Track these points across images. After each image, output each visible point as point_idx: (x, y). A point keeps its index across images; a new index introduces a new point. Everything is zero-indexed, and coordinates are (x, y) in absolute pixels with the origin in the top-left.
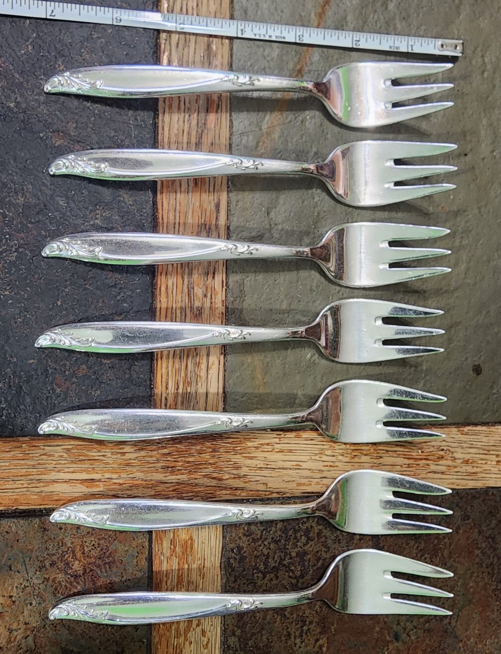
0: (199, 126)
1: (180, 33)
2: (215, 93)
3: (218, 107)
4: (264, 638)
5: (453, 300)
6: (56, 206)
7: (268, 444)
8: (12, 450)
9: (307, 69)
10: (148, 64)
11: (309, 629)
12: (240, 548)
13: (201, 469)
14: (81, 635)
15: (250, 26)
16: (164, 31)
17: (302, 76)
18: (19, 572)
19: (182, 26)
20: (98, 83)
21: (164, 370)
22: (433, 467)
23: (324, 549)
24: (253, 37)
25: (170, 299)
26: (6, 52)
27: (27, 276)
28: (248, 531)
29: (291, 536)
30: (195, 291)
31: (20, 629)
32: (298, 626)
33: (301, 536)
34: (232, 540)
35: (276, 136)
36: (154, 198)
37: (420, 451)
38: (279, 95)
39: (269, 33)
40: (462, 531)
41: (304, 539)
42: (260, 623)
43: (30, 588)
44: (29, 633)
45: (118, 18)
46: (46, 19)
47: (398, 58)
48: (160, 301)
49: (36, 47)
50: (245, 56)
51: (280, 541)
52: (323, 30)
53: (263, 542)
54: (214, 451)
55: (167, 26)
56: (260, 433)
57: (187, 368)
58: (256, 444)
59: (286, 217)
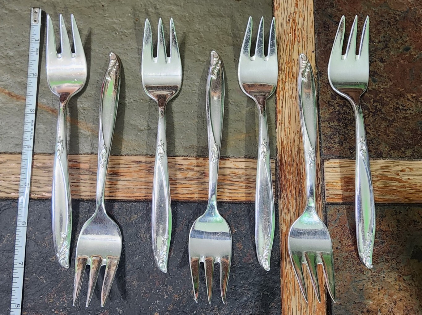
0: (88, 174)
1: (31, 186)
2: (68, 164)
3: (76, 162)
4: (407, 133)
5: (195, 14)
6: (139, 262)
8: (288, 289)
9: (51, 107)
10: (51, 205)
11: (402, 105)
12: (351, 148)
14: (403, 247)
15: (25, 142)
16: (30, 195)
17: (56, 109)
18: (364, 285)
19: (27, 184)
20: (63, 236)
21: (239, 196)
22: (300, 26)
24: (32, 140)
25: (194, 191)
26: (45, 292)
27: (182, 279)
28: (340, 143)
29: (343, 116)
30: (190, 176)
31: (399, 284)
32: (399, 112)
33: (343, 110)
34: (345, 153)
35: (92, 126)
36: (133, 202)
37: (290, 35)
38: (68, 124)
39: (30, 130)
40: (340, 8)
42: (398, 136)
43: (374, 278)
44: (401, 279)
45: (23, 223)
46: (25, 267)
47: (44, 49)
48: (196, 198)
49: (41, 273)
50: (44, 145)
51: (345, 123)
52: (27, 97)
53: (346, 134)
54: (289, 164)
55: (27, 194)
56: (278, 136)
57: (238, 182)
58: (285, 139)
59: (143, 120)
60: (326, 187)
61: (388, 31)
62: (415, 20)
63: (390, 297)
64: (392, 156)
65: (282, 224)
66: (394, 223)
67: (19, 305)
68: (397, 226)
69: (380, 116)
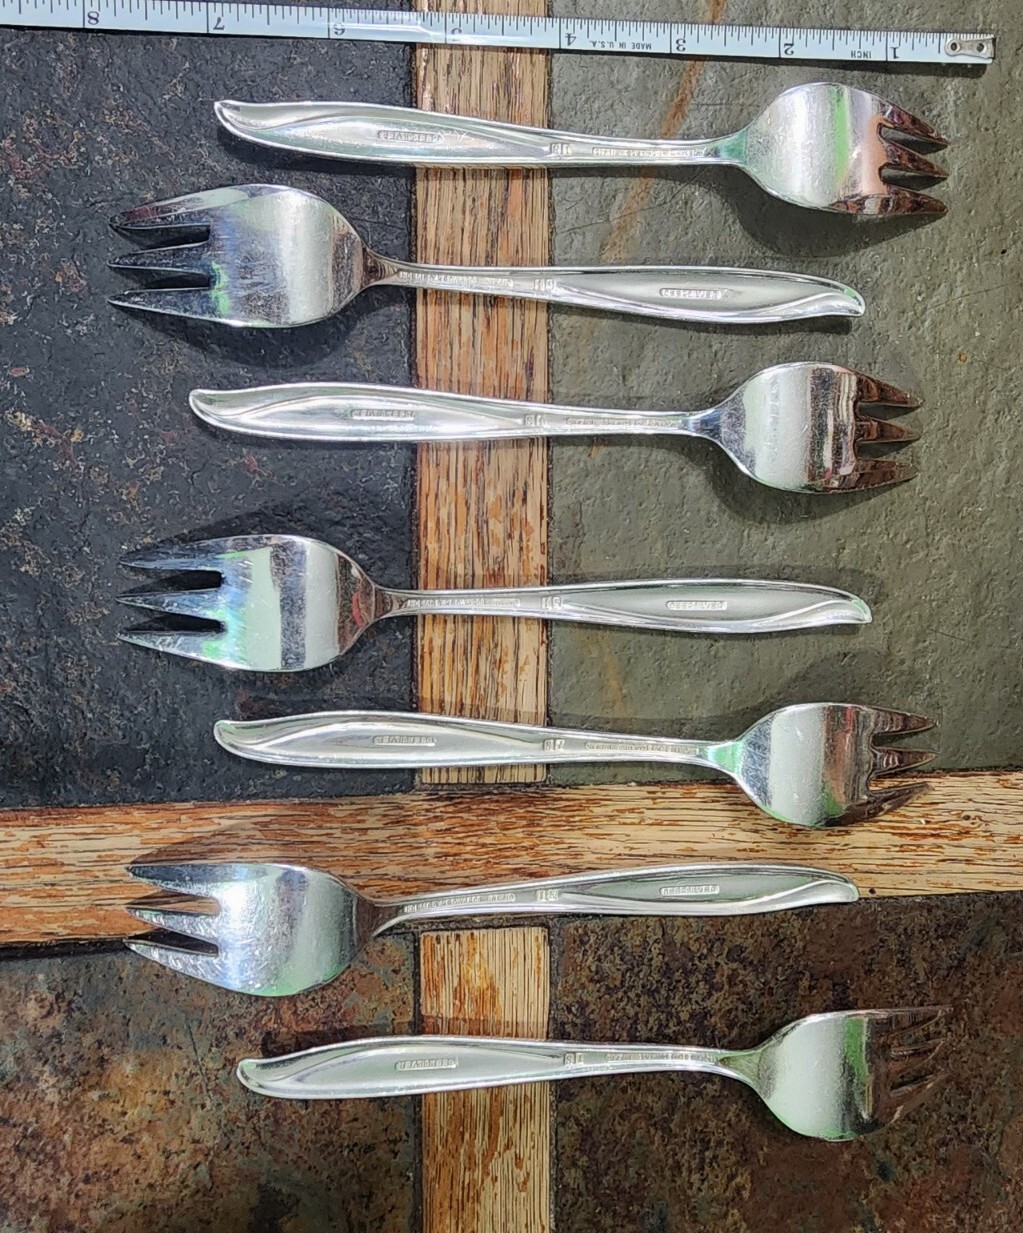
0: (492, 219)
1: (452, 47)
4: (632, 1172)
5: (983, 532)
6: (231, 378)
7: (632, 810)
8: (162, 825)
9: (693, 101)
11: (715, 1157)
12: (583, 1005)
13: (507, 857)
14: (295, 1162)
15: (585, 27)
16: (424, 45)
17: (685, 116)
18: (180, 1048)
19: (457, 35)
21: (435, 676)
22: (950, 852)
23: (741, 1006)
24: (590, 47)
25: (445, 542)
26: (136, 100)
27: (182, 509)
28: (597, 973)
29: (679, 981)
30: (491, 527)
31: (184, 1151)
32: (695, 1150)
33: (697, 982)
34: (567, 992)
35: (636, 231)
36: (411, 356)
37: (923, 821)
39: (620, 39)
40: (1007, 972)
41: (703, 988)
42: (623, 1145)
43: (200, 1077)
44: (200, 1158)
45: (340, 27)
46: (208, 35)
47: (868, 75)
48: (426, 547)
49: (191, 85)
50: (576, 84)
51: (657, 991)
52: (722, 28)
54: (532, 824)
55: (428, 36)
56: (616, 790)
57: (477, 671)
58: (609, 810)
59: (659, 383)
60: (465, 935)
61: (940, 1116)
62: (972, 1197)
63: (145, 1124)
64: (561, 1129)
65: (352, 804)
66: (364, 1136)
67: (93, 21)
68: (355, 1144)
69: (680, 1093)
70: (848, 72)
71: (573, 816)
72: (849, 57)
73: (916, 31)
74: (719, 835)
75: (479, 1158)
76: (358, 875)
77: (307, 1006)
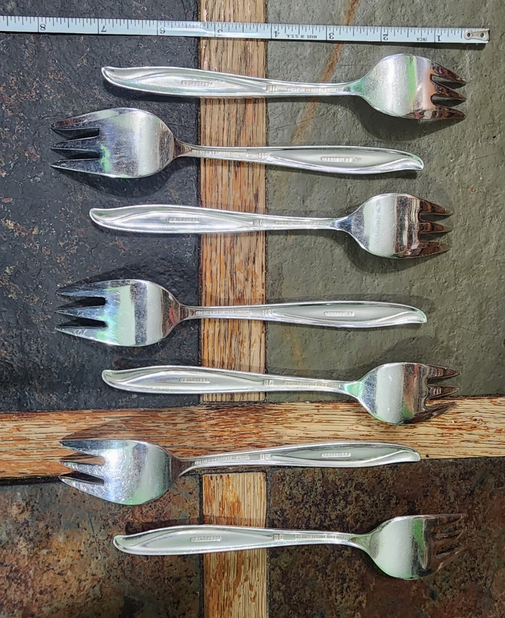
0: (238, 123)
1: (218, 39)
4: (307, 593)
7: (307, 415)
8: (77, 421)
9: (337, 64)
11: (349, 586)
12: (283, 511)
13: (245, 438)
14: (141, 586)
15: (283, 28)
16: (204, 38)
18: (86, 529)
19: (220, 32)
21: (210, 348)
22: (466, 437)
23: (362, 513)
24: (286, 38)
25: (215, 283)
26: (64, 67)
27: (86, 267)
28: (290, 495)
29: (330, 500)
30: (237, 275)
31: (88, 580)
32: (338, 583)
33: (340, 500)
34: (276, 503)
35: (309, 129)
36: (198, 191)
37: (452, 421)
39: (301, 34)
40: (495, 497)
41: (342, 503)
42: (303, 580)
43: (95, 544)
44: (96, 583)
45: (162, 29)
46: (98, 35)
47: (426, 49)
48: (205, 285)
49: (90, 59)
50: (279, 56)
51: (320, 504)
52: (352, 27)
54: (257, 421)
55: (206, 33)
56: (299, 405)
57: (231, 346)
58: (295, 415)
59: (320, 204)
60: (224, 476)
61: (461, 568)
62: (477, 609)
63: (69, 566)
64: (272, 572)
65: (169, 411)
66: (175, 573)
67: (43, 29)
68: (171, 578)
69: (331, 555)
70: (415, 48)
71: (278, 418)
72: (415, 41)
73: (450, 27)
74: (350, 427)
75: (232, 586)
76: (172, 446)
77: (147, 509)
